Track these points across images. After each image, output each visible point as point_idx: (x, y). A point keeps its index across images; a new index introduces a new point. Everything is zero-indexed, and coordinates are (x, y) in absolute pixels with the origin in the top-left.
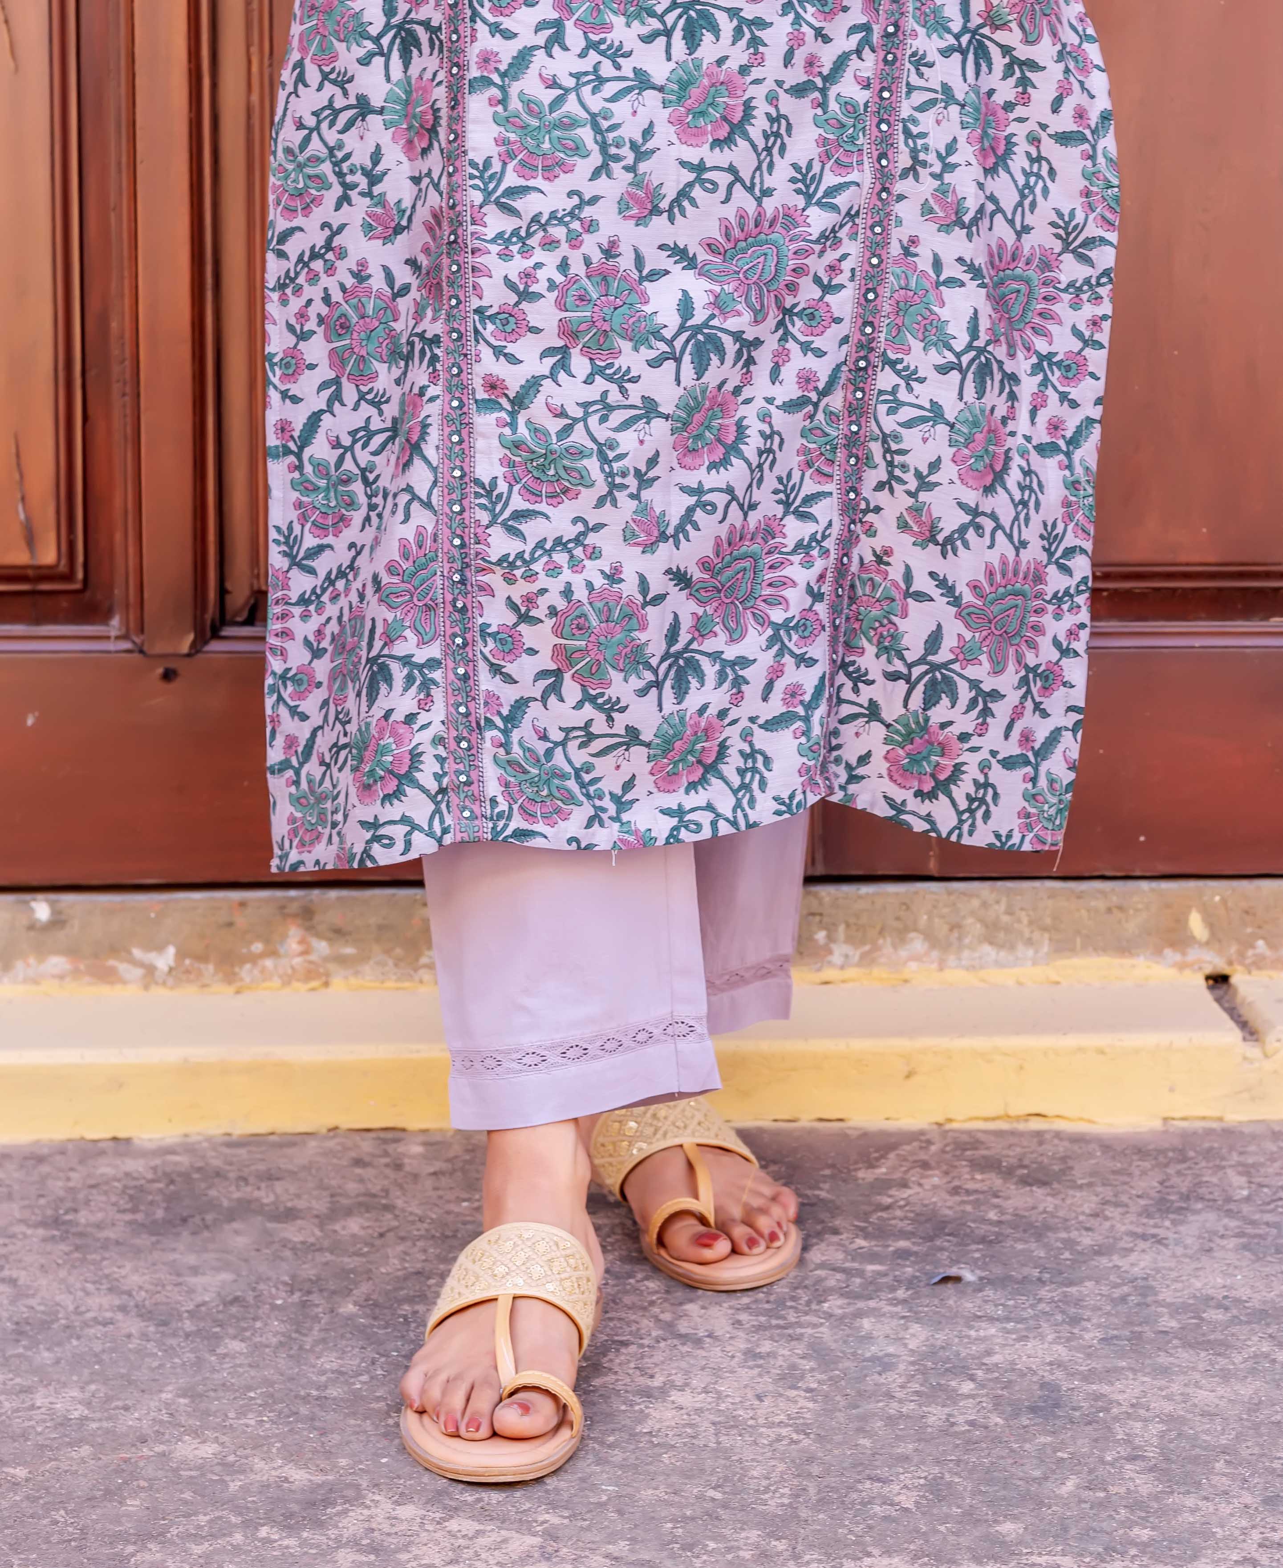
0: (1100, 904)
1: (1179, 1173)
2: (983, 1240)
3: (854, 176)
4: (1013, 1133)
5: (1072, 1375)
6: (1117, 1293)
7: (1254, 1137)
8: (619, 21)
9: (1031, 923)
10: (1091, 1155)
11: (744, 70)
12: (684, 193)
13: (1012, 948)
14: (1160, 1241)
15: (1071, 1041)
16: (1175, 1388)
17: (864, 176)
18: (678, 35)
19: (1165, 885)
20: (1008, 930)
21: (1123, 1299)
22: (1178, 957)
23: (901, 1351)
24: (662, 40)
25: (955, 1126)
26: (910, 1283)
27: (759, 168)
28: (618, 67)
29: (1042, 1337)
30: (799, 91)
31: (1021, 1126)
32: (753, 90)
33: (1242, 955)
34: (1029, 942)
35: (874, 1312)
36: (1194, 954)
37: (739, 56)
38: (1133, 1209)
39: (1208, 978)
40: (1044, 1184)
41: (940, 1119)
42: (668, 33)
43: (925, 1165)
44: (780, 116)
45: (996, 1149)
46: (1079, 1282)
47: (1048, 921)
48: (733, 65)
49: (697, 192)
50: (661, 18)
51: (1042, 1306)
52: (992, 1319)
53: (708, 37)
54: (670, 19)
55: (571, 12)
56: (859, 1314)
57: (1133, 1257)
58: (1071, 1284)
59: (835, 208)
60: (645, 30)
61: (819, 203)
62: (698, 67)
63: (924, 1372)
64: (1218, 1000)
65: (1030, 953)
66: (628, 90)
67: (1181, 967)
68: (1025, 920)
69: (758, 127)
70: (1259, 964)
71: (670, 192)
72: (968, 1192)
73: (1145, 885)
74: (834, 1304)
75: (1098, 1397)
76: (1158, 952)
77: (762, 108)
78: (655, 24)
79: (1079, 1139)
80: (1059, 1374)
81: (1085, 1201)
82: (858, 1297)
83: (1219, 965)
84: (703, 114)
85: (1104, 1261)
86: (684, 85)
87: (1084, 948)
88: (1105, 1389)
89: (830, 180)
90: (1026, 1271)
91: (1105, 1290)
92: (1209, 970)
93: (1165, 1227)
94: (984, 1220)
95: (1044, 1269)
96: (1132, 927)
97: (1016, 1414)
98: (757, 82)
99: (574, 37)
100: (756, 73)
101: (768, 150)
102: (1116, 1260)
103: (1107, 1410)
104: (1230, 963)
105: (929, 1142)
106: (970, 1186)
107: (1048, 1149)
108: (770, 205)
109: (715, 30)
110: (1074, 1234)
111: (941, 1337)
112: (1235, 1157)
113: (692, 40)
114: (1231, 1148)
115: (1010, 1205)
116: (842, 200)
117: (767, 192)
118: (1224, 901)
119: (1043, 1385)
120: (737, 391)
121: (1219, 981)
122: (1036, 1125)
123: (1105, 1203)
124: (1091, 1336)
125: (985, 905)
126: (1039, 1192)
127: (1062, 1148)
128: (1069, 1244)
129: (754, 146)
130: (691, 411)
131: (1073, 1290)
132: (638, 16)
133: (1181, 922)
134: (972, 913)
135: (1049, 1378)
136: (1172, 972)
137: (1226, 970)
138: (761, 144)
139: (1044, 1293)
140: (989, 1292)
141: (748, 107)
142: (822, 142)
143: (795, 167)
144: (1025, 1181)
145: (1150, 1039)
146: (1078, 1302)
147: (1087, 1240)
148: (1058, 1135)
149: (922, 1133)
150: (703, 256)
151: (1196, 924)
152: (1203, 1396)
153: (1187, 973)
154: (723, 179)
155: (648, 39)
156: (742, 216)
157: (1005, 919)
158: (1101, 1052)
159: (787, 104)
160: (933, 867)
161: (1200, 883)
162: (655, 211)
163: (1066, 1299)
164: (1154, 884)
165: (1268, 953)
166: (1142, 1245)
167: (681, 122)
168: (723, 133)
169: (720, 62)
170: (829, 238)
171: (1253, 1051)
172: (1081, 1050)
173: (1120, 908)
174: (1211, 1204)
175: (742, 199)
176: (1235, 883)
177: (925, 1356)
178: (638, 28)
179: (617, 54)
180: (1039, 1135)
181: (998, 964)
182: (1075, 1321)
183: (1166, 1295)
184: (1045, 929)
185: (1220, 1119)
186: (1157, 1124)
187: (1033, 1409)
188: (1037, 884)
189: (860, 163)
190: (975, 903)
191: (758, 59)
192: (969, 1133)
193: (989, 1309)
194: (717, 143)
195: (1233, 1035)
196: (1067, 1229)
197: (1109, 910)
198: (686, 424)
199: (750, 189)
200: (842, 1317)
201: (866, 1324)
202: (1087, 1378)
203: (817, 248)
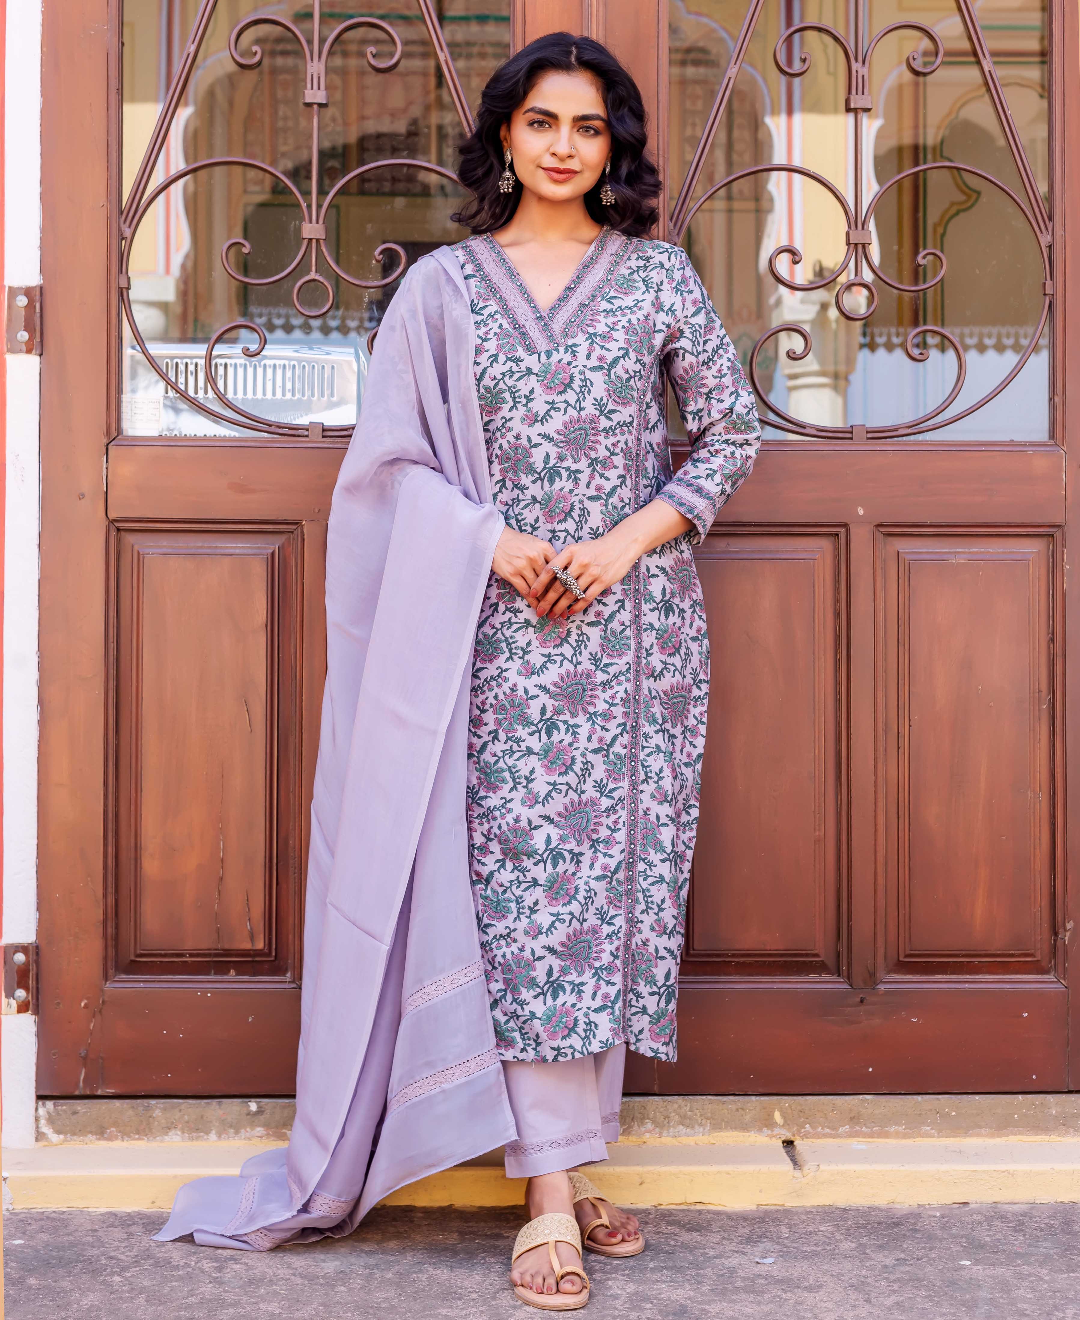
0: (734, 1107)
1: (759, 1227)
2: (666, 1252)
3: (621, 784)
4: (688, 1210)
5: (693, 1302)
7: (797, 1213)
8: (520, 728)
9: (701, 1115)
10: (722, 1220)
11: (570, 744)
13: (693, 1127)
14: (744, 1253)
15: (715, 1168)
16: (737, 1307)
17: (625, 784)
18: (543, 731)
19: (763, 1098)
20: (690, 1119)
22: (770, 1132)
24: (537, 734)
25: (662, 1207)
26: (631, 1268)
27: (579, 782)
28: (520, 746)
30: (596, 751)
31: (693, 1208)
32: (575, 752)
33: (799, 1131)
34: (701, 1125)
36: (777, 1131)
37: (568, 739)
38: (736, 1241)
39: (783, 1142)
40: (697, 1231)
41: (656, 1204)
42: (539, 731)
43: (646, 1223)
44: (587, 762)
45: (680, 1216)
47: (709, 1115)
48: (566, 743)
50: (536, 726)
52: (664, 1282)
53: (555, 732)
54: (540, 726)
55: (501, 726)
59: (613, 798)
60: (530, 731)
61: (606, 796)
62: (552, 744)
64: (787, 1152)
65: (701, 1130)
66: (525, 755)
67: (771, 1137)
68: (699, 1114)
70: (806, 1136)
72: (663, 1234)
73: (753, 1098)
75: (703, 1310)
76: (760, 1130)
77: (579, 759)
78: (534, 728)
79: (718, 1213)
81: (715, 1238)
83: (788, 1136)
84: (555, 762)
86: (547, 752)
87: (726, 1128)
88: (707, 1307)
89: (611, 786)
92: (784, 1138)
93: (748, 1248)
94: (668, 1245)
95: (691, 1263)
96: (748, 1118)
97: (667, 1316)
98: (576, 749)
99: (502, 736)
100: (576, 745)
101: (584, 775)
103: (706, 1314)
104: (794, 1135)
105: (650, 1214)
106: (665, 1231)
107: (703, 1217)
108: (584, 797)
109: (558, 730)
110: (707, 1250)
112: (786, 1221)
113: (549, 734)
114: (786, 1217)
115: (681, 1239)
116: (616, 795)
117: (583, 792)
118: (790, 1106)
120: (574, 874)
121: (789, 1144)
122: (699, 1207)
123: (724, 1238)
124: (705, 1288)
125: (680, 1107)
126: (695, 1234)
127: (709, 1217)
128: (704, 1254)
130: (552, 883)
132: (527, 725)
133: (770, 1116)
134: (675, 1111)
136: (768, 1139)
137: (792, 1139)
138: (580, 773)
140: (665, 1272)
141: (573, 759)
142: (607, 771)
143: (595, 781)
144: (689, 1230)
145: (751, 1168)
147: (712, 1253)
148: (708, 1211)
149: (647, 1210)
150: (556, 819)
151: (777, 1116)
152: (748, 1310)
153: (774, 1139)
155: (531, 734)
156: (572, 802)
157: (689, 1113)
158: (728, 1174)
159: (590, 757)
160: (656, 1089)
161: (779, 1097)
164: (758, 1098)
165: (811, 1131)
167: (546, 766)
169: (561, 742)
170: (611, 810)
171: (798, 1173)
172: (719, 1172)
173: (742, 1109)
174: (771, 1239)
175: (572, 795)
176: (795, 1098)
178: (527, 730)
179: (519, 741)
180: (700, 1212)
181: (687, 1135)
184: (707, 1118)
185: (783, 1205)
186: (754, 1207)
187: (675, 1314)
188: (704, 1097)
189: (624, 779)
190: (676, 1106)
191: (576, 740)
192: (668, 1210)
193: (664, 1278)
195: (789, 1165)
196: (704, 1249)
197: (737, 1110)
198: (550, 889)
199: (576, 791)
203: (605, 814)
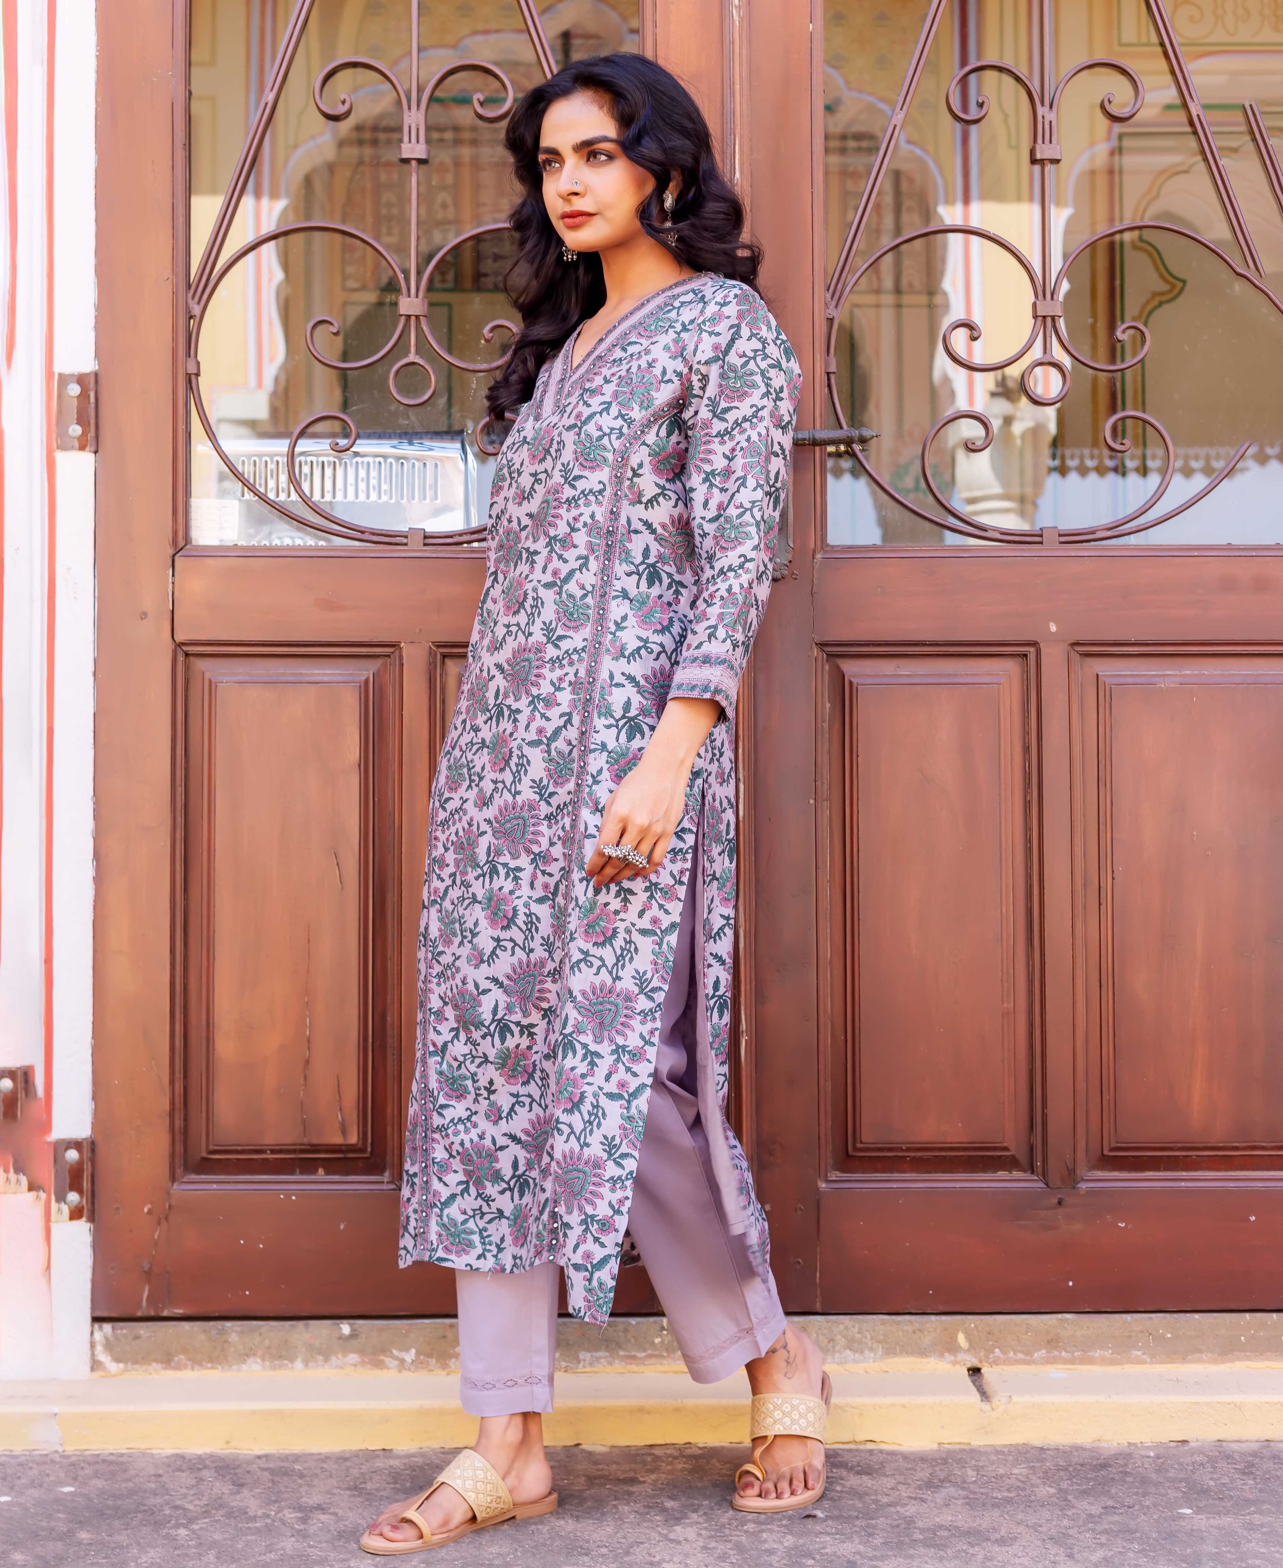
4: (857, 1450)
5: (864, 1558)
6: (896, 1523)
7: (987, 1453)
9: (872, 1338)
10: (896, 1461)
12: (493, 952)
13: (862, 1352)
14: (923, 1501)
20: (859, 1342)
21: (898, 1526)
22: (952, 1358)
23: (781, 1547)
29: (852, 1542)
31: (862, 1447)
33: (987, 1357)
34: (871, 1349)
35: (771, 1531)
36: (961, 1356)
38: (913, 1485)
39: (969, 1370)
40: (868, 1474)
45: (847, 1457)
46: (877, 1518)
47: (881, 1337)
49: (498, 952)
51: (856, 1529)
52: (828, 1534)
56: (762, 1531)
57: (907, 1508)
58: (872, 1519)
63: (790, 1556)
64: (972, 1381)
65: (872, 1355)
67: (954, 1363)
69: (521, 920)
70: (996, 1362)
71: (488, 952)
74: (750, 1527)
76: (942, 1355)
79: (891, 1453)
80: (857, 1557)
81: (889, 1482)
82: (762, 1523)
83: (975, 1362)
85: (892, 1509)
87: (901, 1352)
90: (851, 1513)
92: (969, 1365)
93: (929, 1495)
96: (927, 1341)
102: (898, 1508)
104: (981, 1361)
107: (874, 1458)
111: (801, 1541)
114: (972, 1458)
119: (848, 1562)
121: (974, 1371)
122: (869, 1446)
124: (878, 1541)
125: (847, 1328)
127: (882, 1457)
129: (521, 929)
131: (873, 1522)
134: (841, 1333)
135: (852, 1558)
137: (979, 1365)
139: (858, 1523)
148: (881, 1451)
151: (962, 1339)
153: (958, 1366)
154: (509, 945)
157: (858, 1336)
162: (482, 961)
163: (868, 1526)
165: (1001, 1356)
166: (913, 1502)
168: (505, 923)
171: (984, 1407)
173: (921, 1330)
174: (954, 1484)
177: (792, 1549)
180: (870, 1451)
181: (857, 1361)
182: (871, 1535)
183: (920, 1524)
184: (879, 1342)
185: (968, 1444)
186: (933, 1446)
190: (842, 1327)
194: (503, 928)
195: (976, 1399)
196: (874, 1495)
197: (914, 1331)
200: (753, 1533)
201: (765, 1535)
202: (870, 1559)
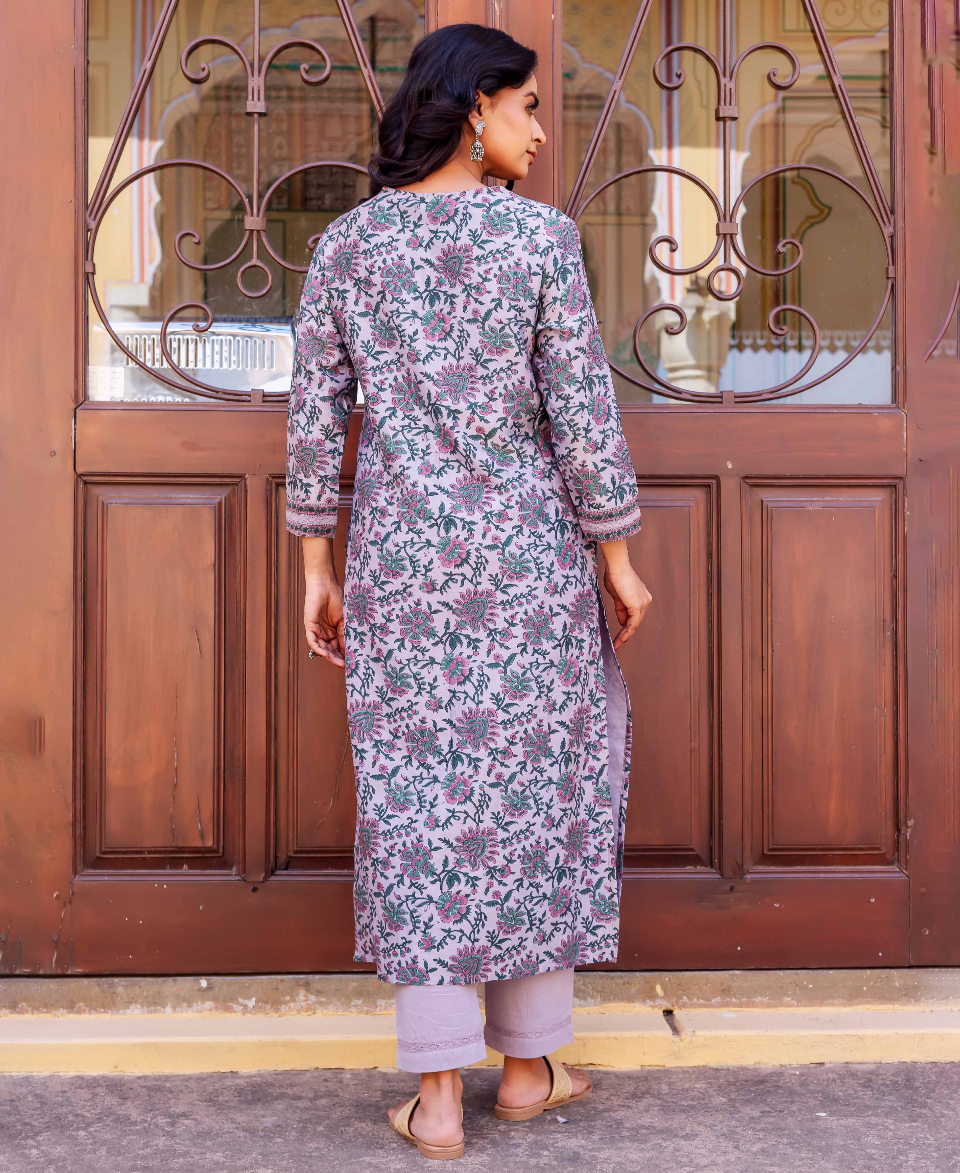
0: (621, 981)
1: (643, 1085)
5: (585, 1150)
6: (609, 1124)
7: (676, 1072)
9: (593, 989)
10: (610, 1079)
13: (586, 999)
14: (629, 1107)
16: (623, 1154)
19: (646, 974)
20: (583, 991)
21: (611, 1126)
22: (652, 1003)
31: (585, 1069)
33: (677, 1002)
34: (592, 997)
36: (658, 1002)
38: (622, 1096)
39: (664, 1012)
46: (596, 1121)
47: (600, 988)
51: (580, 1128)
52: (559, 1132)
57: (618, 1113)
58: (592, 1121)
63: (531, 1148)
64: (667, 1021)
65: (593, 1001)
67: (653, 1007)
68: (591, 988)
70: (684, 1006)
73: (638, 974)
75: (593, 1156)
76: (644, 1001)
79: (607, 1073)
80: (580, 1149)
81: (605, 1094)
83: (669, 1006)
85: (607, 1114)
87: (614, 999)
88: (597, 1154)
91: (604, 1123)
92: (664, 1008)
93: (633, 1103)
95: (583, 1116)
97: (562, 1161)
102: (611, 1113)
103: (596, 1160)
104: (673, 1006)
110: (597, 1105)
111: (539, 1138)
112: (667, 1079)
114: (666, 1076)
118: (669, 980)
119: (574, 1153)
121: (668, 1013)
122: (591, 1068)
123: (612, 1095)
124: (596, 1137)
127: (599, 1076)
128: (595, 1108)
131: (592, 1123)
133: (653, 988)
135: (577, 1150)
136: (650, 1009)
137: (672, 1008)
139: (581, 1124)
145: (636, 1034)
146: (593, 1127)
147: (602, 1107)
148: (599, 1072)
151: (659, 989)
152: (633, 1157)
153: (656, 1009)
157: (582, 987)
158: (616, 1039)
161: (660, 973)
163: (589, 1126)
164: (642, 973)
165: (688, 1001)
171: (676, 1038)
172: (608, 1037)
173: (628, 983)
174: (653, 1095)
176: (674, 973)
177: (533, 1144)
181: (580, 1006)
182: (591, 1133)
183: (627, 1125)
184: (598, 992)
185: (663, 1066)
186: (638, 1068)
187: (569, 1160)
188: (595, 973)
193: (560, 1129)
195: (669, 1032)
197: (624, 984)
200: (504, 1132)
201: (512, 1133)
202: (589, 1150)
